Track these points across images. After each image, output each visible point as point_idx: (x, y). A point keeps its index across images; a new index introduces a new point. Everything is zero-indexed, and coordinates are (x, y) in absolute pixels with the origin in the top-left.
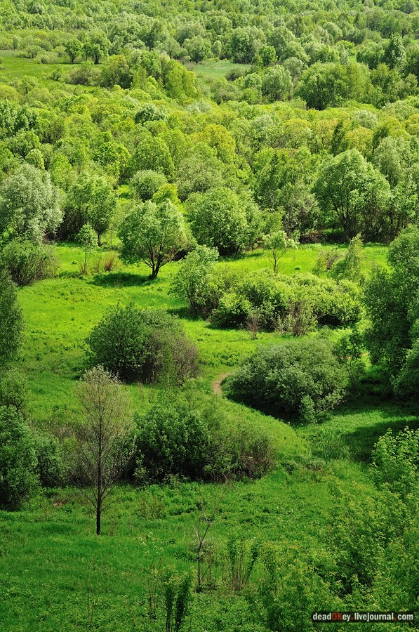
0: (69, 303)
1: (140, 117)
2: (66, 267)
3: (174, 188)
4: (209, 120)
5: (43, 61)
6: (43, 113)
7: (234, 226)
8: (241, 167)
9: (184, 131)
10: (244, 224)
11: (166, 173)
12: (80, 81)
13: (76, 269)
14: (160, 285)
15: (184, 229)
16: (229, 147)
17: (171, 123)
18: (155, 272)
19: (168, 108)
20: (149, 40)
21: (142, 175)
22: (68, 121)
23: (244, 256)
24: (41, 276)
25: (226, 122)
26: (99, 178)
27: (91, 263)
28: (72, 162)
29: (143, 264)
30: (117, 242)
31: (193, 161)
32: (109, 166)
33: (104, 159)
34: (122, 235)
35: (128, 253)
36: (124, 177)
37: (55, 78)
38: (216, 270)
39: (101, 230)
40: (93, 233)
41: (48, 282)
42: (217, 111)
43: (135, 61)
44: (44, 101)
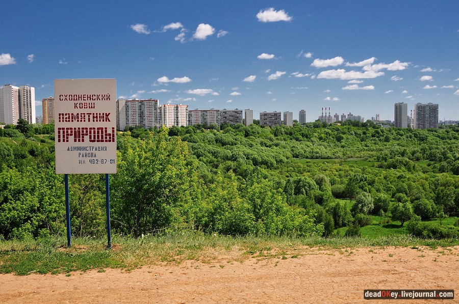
0: (375, 232)
1: (400, 177)
2: (375, 222)
3: (409, 199)
4: (421, 178)
5: (370, 161)
6: (369, 177)
7: (427, 211)
8: (431, 193)
9: (413, 182)
10: (431, 210)
11: (406, 194)
12: (380, 167)
13: (378, 223)
14: (404, 228)
15: (411, 211)
16: (427, 187)
17: (409, 179)
18: (402, 224)
19: (408, 175)
20: (403, 154)
21: (398, 195)
22: (376, 179)
23: (431, 220)
24: (367, 224)
25: (426, 179)
26: (383, 195)
27: (382, 221)
28: (377, 191)
29: (398, 222)
30: (390, 215)
31: (415, 191)
32: (389, 192)
33: (388, 190)
34: (392, 213)
35: (394, 218)
36: (393, 196)
37: (373, 166)
38: (421, 224)
39: (385, 211)
40: (383, 212)
41: (369, 226)
42: (423, 175)
43: (397, 161)
44: (369, 173)
